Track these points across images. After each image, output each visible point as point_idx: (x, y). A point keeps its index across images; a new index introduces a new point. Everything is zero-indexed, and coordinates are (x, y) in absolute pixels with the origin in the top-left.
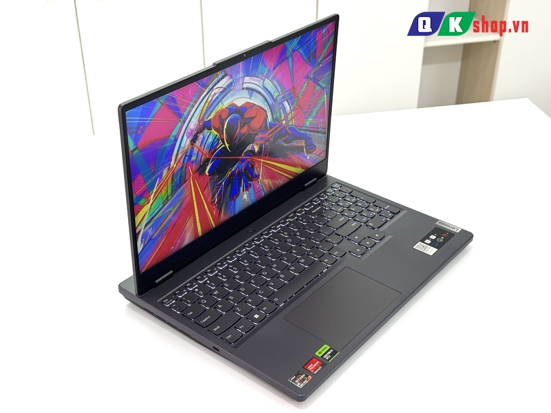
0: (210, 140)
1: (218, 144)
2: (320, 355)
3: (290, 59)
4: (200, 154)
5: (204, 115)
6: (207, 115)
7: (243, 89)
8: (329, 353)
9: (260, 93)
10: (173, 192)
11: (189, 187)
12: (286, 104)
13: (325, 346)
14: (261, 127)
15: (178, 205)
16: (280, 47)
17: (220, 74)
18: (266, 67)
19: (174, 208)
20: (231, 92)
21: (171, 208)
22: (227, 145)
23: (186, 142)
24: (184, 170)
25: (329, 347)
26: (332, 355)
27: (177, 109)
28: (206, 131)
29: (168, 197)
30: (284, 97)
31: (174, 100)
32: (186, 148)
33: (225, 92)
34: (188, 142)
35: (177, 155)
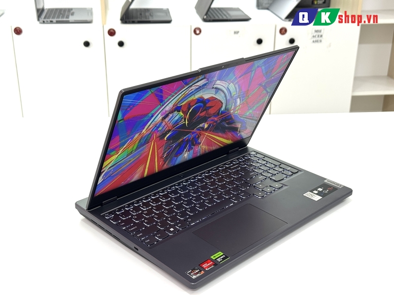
0: (176, 118)
1: (181, 121)
2: (214, 259)
3: (253, 72)
4: (166, 126)
5: (179, 102)
6: (181, 102)
7: (213, 88)
8: (222, 257)
9: (223, 92)
10: (137, 148)
11: (149, 146)
12: (238, 100)
13: (220, 252)
14: (214, 113)
15: (137, 157)
16: (250, 64)
17: (201, 77)
18: (235, 75)
19: (134, 158)
20: (204, 89)
22: (187, 123)
23: (159, 118)
24: (150, 135)
25: (222, 254)
26: (223, 259)
27: (162, 97)
28: (176, 112)
29: (132, 151)
30: (239, 96)
32: (158, 122)
33: (199, 89)
34: (161, 118)
35: (150, 125)
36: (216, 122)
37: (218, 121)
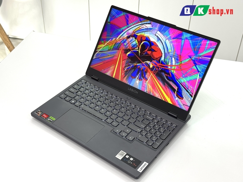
0: (134, 43)
3: (183, 41)
4: (128, 45)
6: (137, 32)
7: (156, 35)
9: (162, 43)
10: (113, 49)
12: (173, 59)
14: (157, 58)
15: (112, 56)
16: (179, 32)
17: (148, 22)
18: (169, 34)
19: (111, 55)
20: (150, 32)
21: (110, 55)
22: (139, 52)
23: (125, 36)
24: (120, 45)
27: (128, 21)
28: (134, 38)
29: (110, 49)
30: (174, 55)
31: (128, 17)
32: (124, 38)
33: (147, 30)
34: (126, 36)
35: (120, 37)
36: (158, 68)
37: (160, 69)
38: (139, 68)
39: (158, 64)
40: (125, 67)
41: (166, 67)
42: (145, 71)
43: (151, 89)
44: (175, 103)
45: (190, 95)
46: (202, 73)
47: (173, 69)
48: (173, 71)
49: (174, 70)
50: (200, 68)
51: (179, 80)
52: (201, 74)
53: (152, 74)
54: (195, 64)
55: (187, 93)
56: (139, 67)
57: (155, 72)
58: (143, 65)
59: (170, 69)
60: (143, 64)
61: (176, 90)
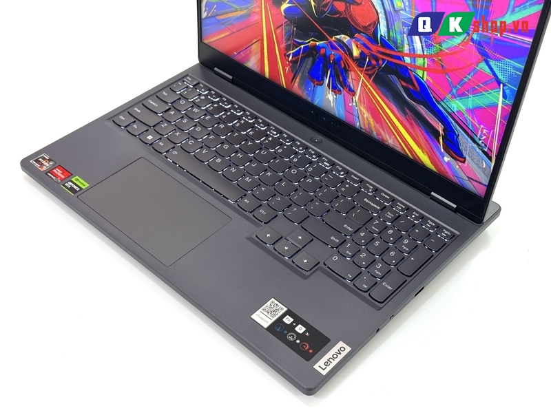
14: (365, 28)
15: (245, 12)
19: (241, 9)
22: (313, 3)
36: (377, 59)
37: (380, 62)
38: (325, 54)
39: (374, 48)
40: (288, 48)
41: (398, 58)
42: (343, 66)
43: (372, 121)
44: (443, 169)
45: (484, 152)
46: (510, 88)
47: (420, 68)
48: (420, 73)
49: (423, 69)
50: (502, 70)
51: (443, 104)
52: (507, 92)
53: (362, 78)
54: (486, 58)
55: (475, 146)
56: (322, 51)
57: (369, 73)
58: (333, 48)
59: (410, 65)
60: (330, 43)
61: (441, 132)
